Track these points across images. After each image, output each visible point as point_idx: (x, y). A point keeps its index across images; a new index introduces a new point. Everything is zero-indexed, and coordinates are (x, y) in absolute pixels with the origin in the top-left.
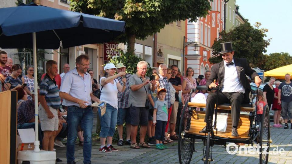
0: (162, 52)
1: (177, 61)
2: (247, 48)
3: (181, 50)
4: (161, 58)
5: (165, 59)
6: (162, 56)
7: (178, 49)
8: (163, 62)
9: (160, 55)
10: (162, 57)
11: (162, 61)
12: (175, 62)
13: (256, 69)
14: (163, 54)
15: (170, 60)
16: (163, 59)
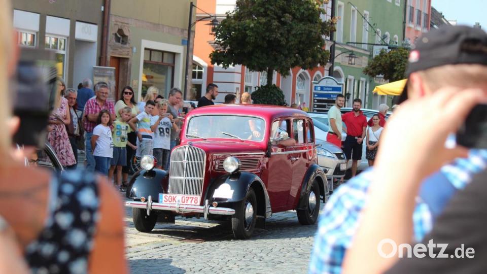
0: (126, 33)
1: (174, 55)
2: (279, 35)
3: (183, 30)
4: (121, 48)
5: (135, 49)
6: (126, 44)
7: (173, 28)
8: (128, 55)
9: (123, 41)
10: (127, 46)
11: (126, 53)
12: (166, 55)
13: (329, 79)
14: (129, 38)
15: (152, 52)
16: (128, 49)
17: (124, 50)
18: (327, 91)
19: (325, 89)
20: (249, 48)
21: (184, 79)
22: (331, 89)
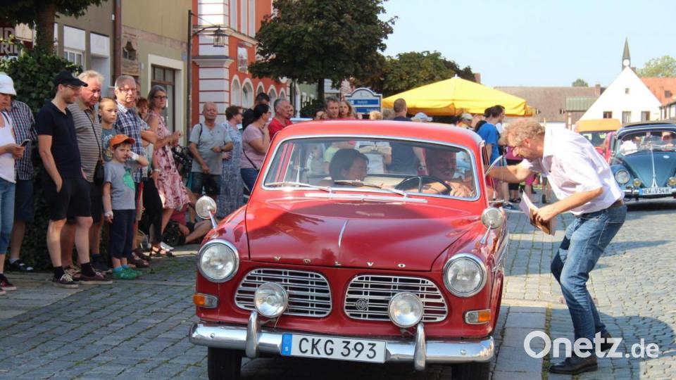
0: (135, 47)
1: (174, 71)
2: (341, 39)
3: (182, 43)
4: (132, 64)
5: (143, 65)
6: (133, 59)
7: (174, 40)
8: (137, 72)
9: (130, 57)
10: (136, 61)
11: (135, 70)
12: (167, 72)
13: (364, 91)
14: (137, 53)
15: (156, 69)
16: (137, 65)
17: (134, 66)
18: (362, 104)
19: (359, 102)
20: (304, 55)
21: (186, 99)
22: (366, 102)
